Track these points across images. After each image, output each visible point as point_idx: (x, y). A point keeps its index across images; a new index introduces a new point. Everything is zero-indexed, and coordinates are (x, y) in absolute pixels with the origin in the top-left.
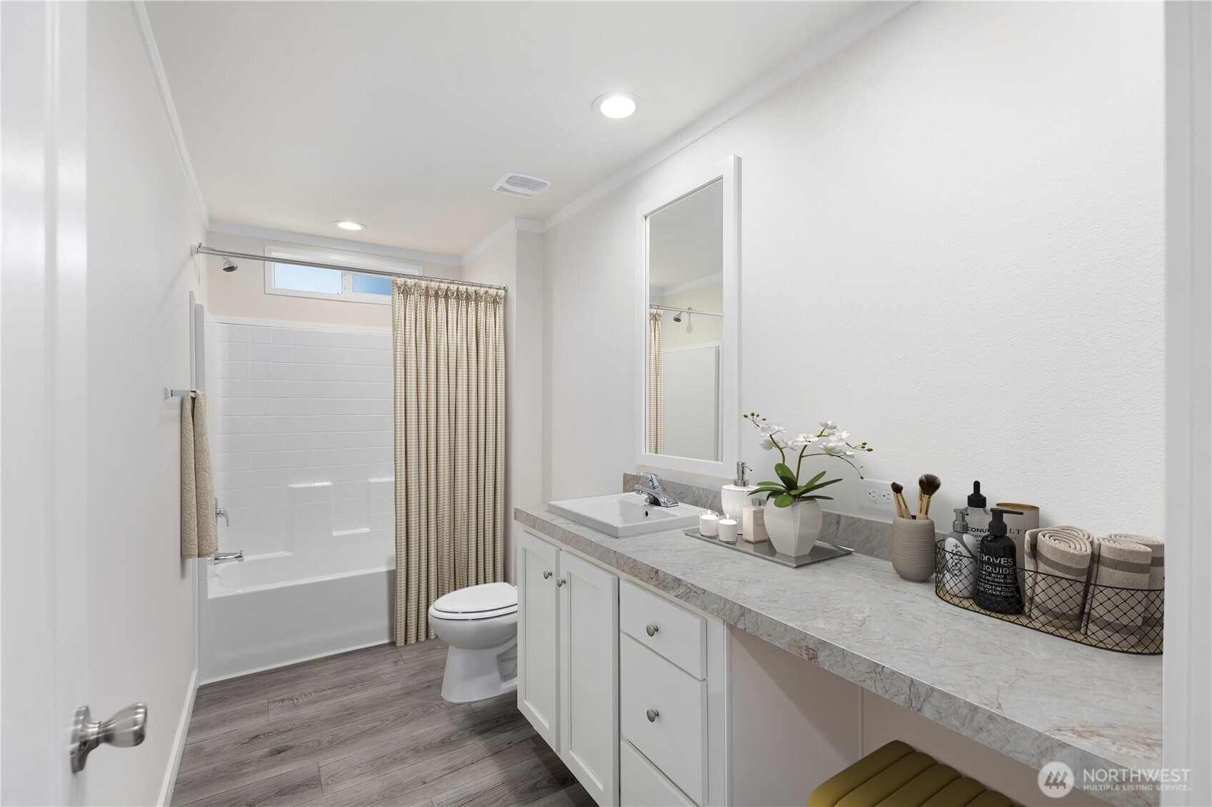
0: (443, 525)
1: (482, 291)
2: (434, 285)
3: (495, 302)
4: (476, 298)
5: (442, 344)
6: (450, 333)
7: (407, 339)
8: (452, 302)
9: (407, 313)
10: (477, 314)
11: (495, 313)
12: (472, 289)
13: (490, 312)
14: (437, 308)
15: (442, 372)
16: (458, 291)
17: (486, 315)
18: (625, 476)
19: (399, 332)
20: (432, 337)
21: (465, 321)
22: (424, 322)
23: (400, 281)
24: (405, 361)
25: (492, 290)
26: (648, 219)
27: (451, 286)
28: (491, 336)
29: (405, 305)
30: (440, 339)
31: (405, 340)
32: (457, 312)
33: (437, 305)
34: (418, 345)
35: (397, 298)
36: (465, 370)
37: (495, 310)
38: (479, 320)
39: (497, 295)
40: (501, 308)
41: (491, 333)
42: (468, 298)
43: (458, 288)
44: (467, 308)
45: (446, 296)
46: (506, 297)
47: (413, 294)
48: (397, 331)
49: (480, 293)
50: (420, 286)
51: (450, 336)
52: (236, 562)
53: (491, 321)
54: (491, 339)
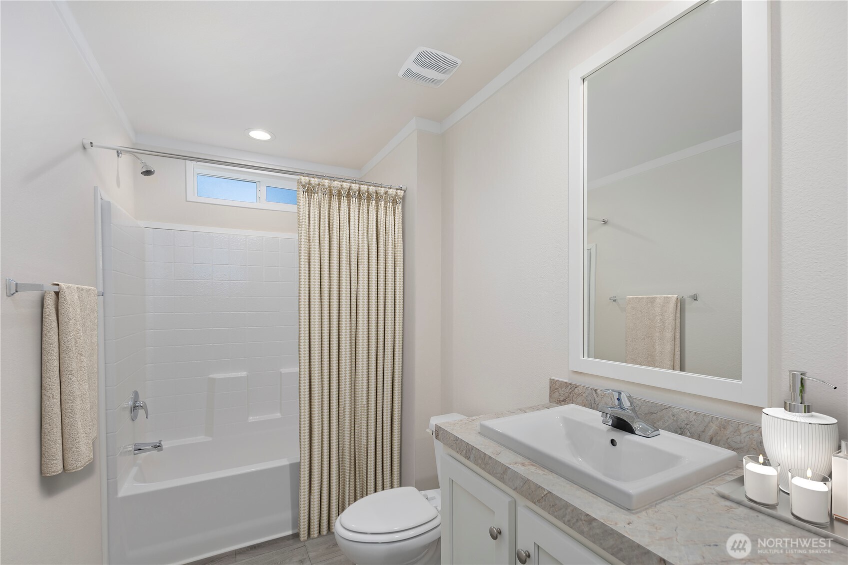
0: (344, 423)
1: (382, 191)
2: (336, 184)
3: (394, 202)
4: (377, 198)
5: (344, 240)
6: (352, 231)
7: (311, 236)
8: (354, 201)
9: (311, 211)
10: (377, 214)
11: (394, 213)
12: (372, 189)
13: (390, 211)
14: (339, 207)
15: (344, 268)
16: (359, 191)
17: (386, 215)
18: (553, 382)
19: (303, 229)
20: (335, 234)
21: (366, 219)
22: (327, 223)
23: (304, 179)
24: (309, 257)
25: (391, 190)
26: (586, 83)
27: (353, 185)
28: (390, 234)
29: (309, 204)
30: (343, 236)
31: (309, 237)
32: (359, 212)
33: (339, 204)
34: (321, 242)
35: (302, 196)
36: (366, 266)
37: (394, 210)
38: (379, 218)
39: (396, 195)
40: (400, 208)
41: (390, 231)
42: (369, 198)
43: (360, 188)
44: (368, 208)
45: (348, 196)
46: (404, 198)
47: (317, 193)
48: (302, 228)
49: (380, 193)
50: (324, 185)
51: (352, 234)
52: (155, 452)
53: (391, 219)
54: (390, 236)
